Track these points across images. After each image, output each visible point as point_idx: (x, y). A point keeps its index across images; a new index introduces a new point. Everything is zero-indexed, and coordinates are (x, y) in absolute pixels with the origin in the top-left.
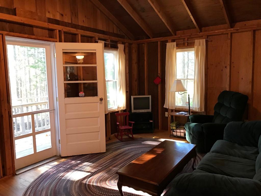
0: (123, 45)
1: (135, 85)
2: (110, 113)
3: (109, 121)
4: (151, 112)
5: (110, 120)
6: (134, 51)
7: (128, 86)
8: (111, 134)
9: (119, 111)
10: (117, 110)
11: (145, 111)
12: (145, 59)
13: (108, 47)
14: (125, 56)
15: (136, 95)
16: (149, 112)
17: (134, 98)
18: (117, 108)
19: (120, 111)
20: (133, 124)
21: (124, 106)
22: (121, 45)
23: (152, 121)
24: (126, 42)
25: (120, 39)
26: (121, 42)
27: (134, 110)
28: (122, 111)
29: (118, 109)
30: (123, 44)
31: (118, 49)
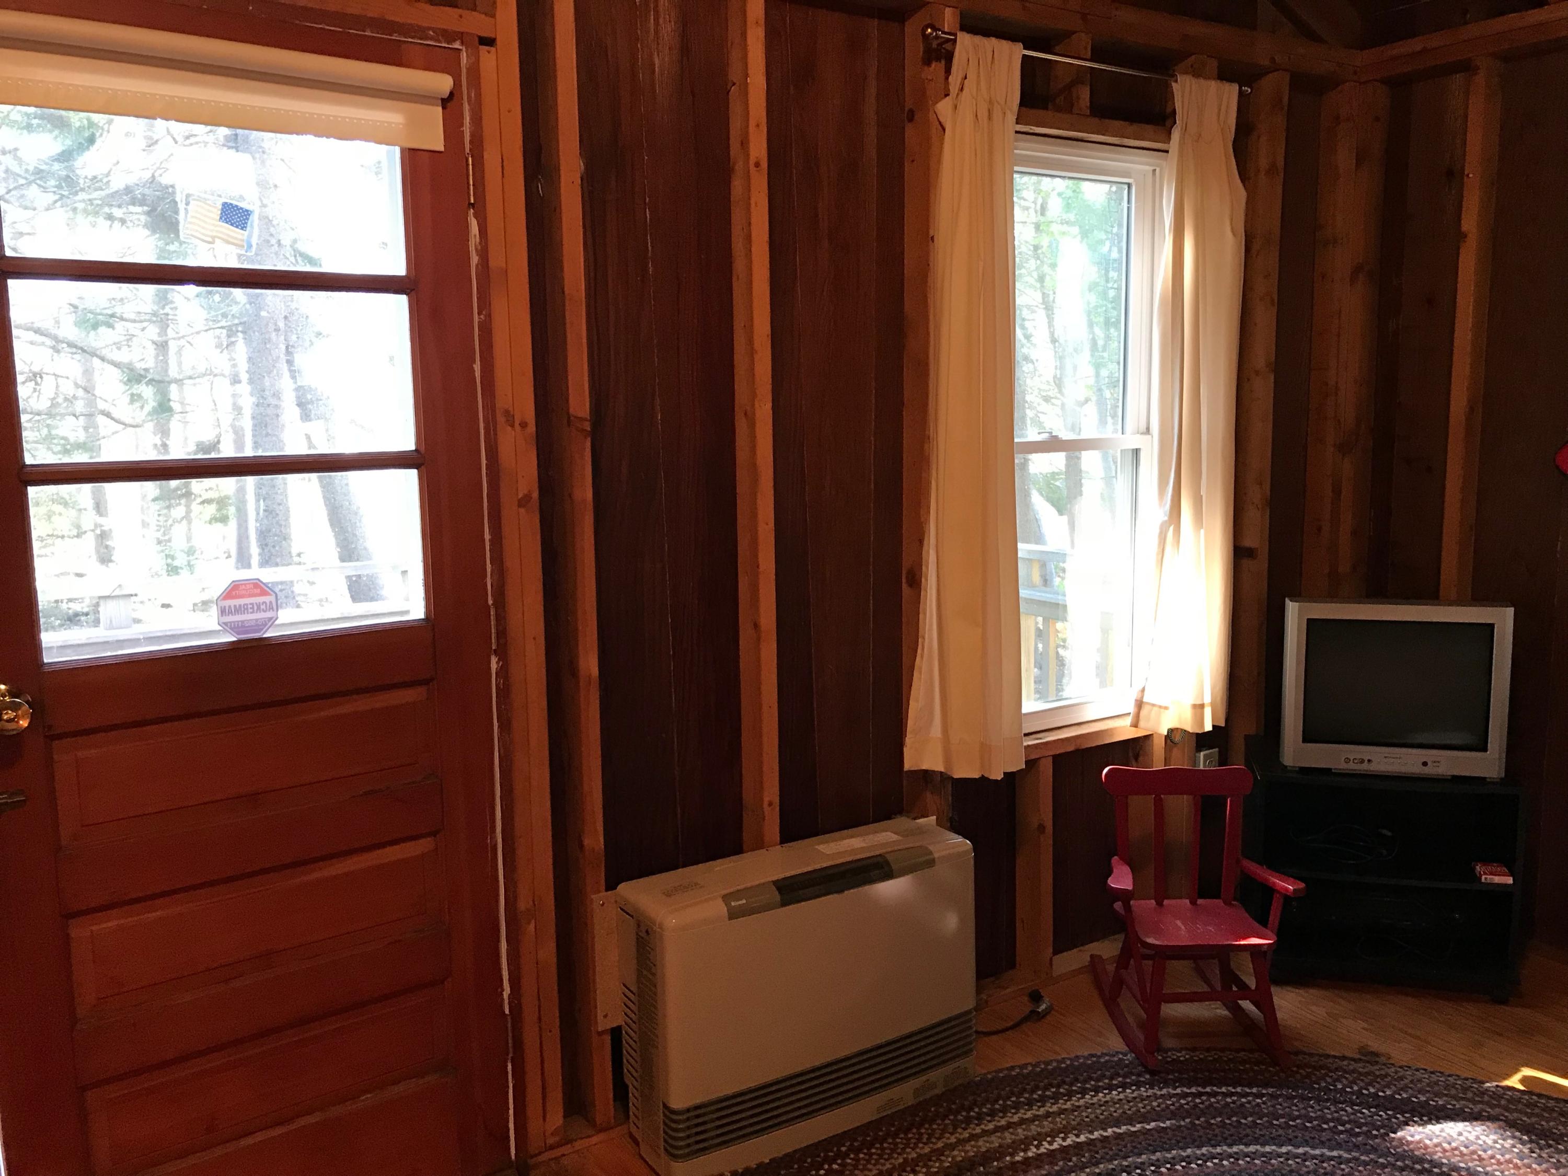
0: (1231, 91)
1: (1337, 491)
2: (1055, 757)
3: (1041, 828)
4: (1502, 782)
5: (1049, 824)
6: (1344, 158)
7: (1257, 494)
8: (1056, 952)
9: (1148, 737)
10: (1124, 730)
11: (1429, 771)
12: (1470, 222)
13: (1069, 107)
14: (1243, 194)
15: (1332, 596)
16: (1481, 780)
17: (1314, 627)
18: (1131, 708)
19: (1158, 745)
20: (1287, 898)
21: (1207, 699)
22: (1213, 86)
23: (1510, 880)
24: (1267, 63)
25: (1197, 29)
26: (1213, 64)
27: (1305, 740)
28: (1177, 738)
29: (1142, 724)
30: (1230, 80)
31: (1176, 135)
